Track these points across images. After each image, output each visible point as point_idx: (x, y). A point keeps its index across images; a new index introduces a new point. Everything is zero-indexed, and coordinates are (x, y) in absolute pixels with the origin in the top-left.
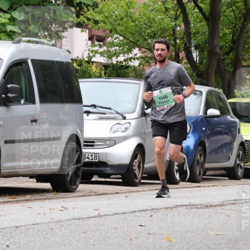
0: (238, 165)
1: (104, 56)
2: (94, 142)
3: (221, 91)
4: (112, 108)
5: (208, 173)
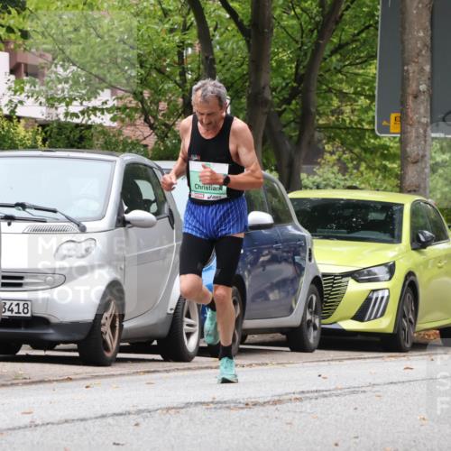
0: (310, 321)
2: (21, 278)
3: (274, 176)
4: (58, 209)
5: (250, 338)
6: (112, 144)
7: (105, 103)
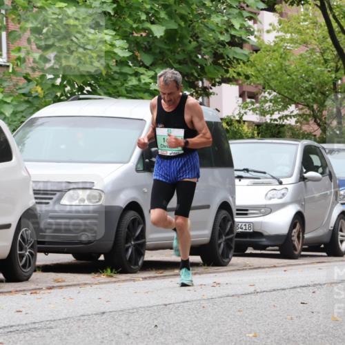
1: (257, 114)
2: (247, 210)
4: (266, 172)
6: (296, 135)
7: (292, 112)
